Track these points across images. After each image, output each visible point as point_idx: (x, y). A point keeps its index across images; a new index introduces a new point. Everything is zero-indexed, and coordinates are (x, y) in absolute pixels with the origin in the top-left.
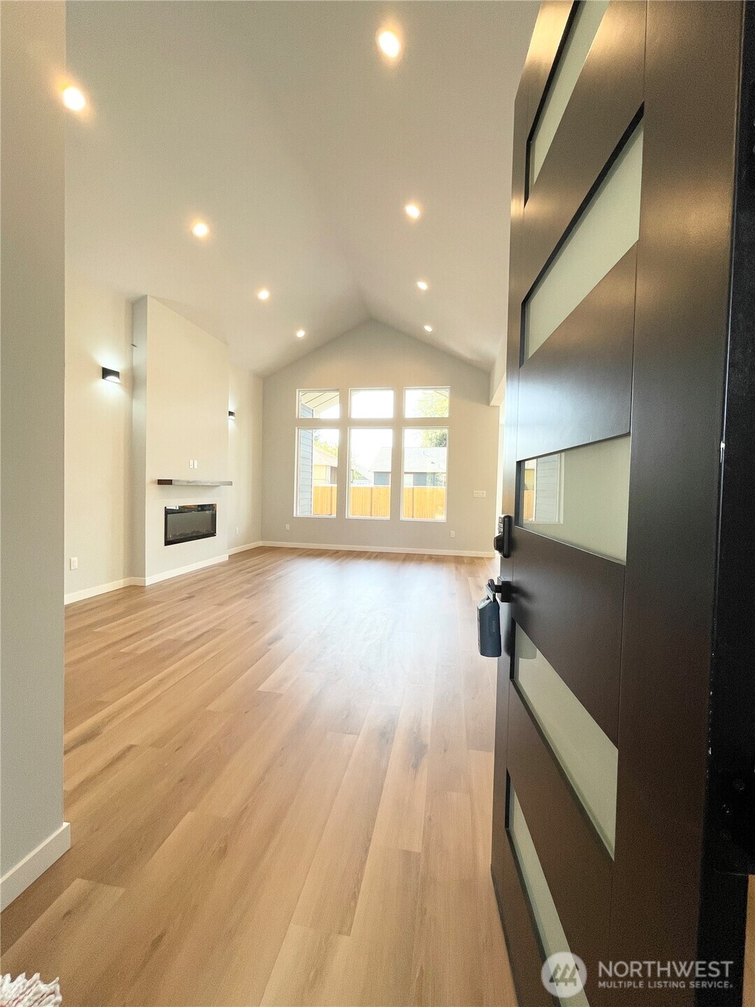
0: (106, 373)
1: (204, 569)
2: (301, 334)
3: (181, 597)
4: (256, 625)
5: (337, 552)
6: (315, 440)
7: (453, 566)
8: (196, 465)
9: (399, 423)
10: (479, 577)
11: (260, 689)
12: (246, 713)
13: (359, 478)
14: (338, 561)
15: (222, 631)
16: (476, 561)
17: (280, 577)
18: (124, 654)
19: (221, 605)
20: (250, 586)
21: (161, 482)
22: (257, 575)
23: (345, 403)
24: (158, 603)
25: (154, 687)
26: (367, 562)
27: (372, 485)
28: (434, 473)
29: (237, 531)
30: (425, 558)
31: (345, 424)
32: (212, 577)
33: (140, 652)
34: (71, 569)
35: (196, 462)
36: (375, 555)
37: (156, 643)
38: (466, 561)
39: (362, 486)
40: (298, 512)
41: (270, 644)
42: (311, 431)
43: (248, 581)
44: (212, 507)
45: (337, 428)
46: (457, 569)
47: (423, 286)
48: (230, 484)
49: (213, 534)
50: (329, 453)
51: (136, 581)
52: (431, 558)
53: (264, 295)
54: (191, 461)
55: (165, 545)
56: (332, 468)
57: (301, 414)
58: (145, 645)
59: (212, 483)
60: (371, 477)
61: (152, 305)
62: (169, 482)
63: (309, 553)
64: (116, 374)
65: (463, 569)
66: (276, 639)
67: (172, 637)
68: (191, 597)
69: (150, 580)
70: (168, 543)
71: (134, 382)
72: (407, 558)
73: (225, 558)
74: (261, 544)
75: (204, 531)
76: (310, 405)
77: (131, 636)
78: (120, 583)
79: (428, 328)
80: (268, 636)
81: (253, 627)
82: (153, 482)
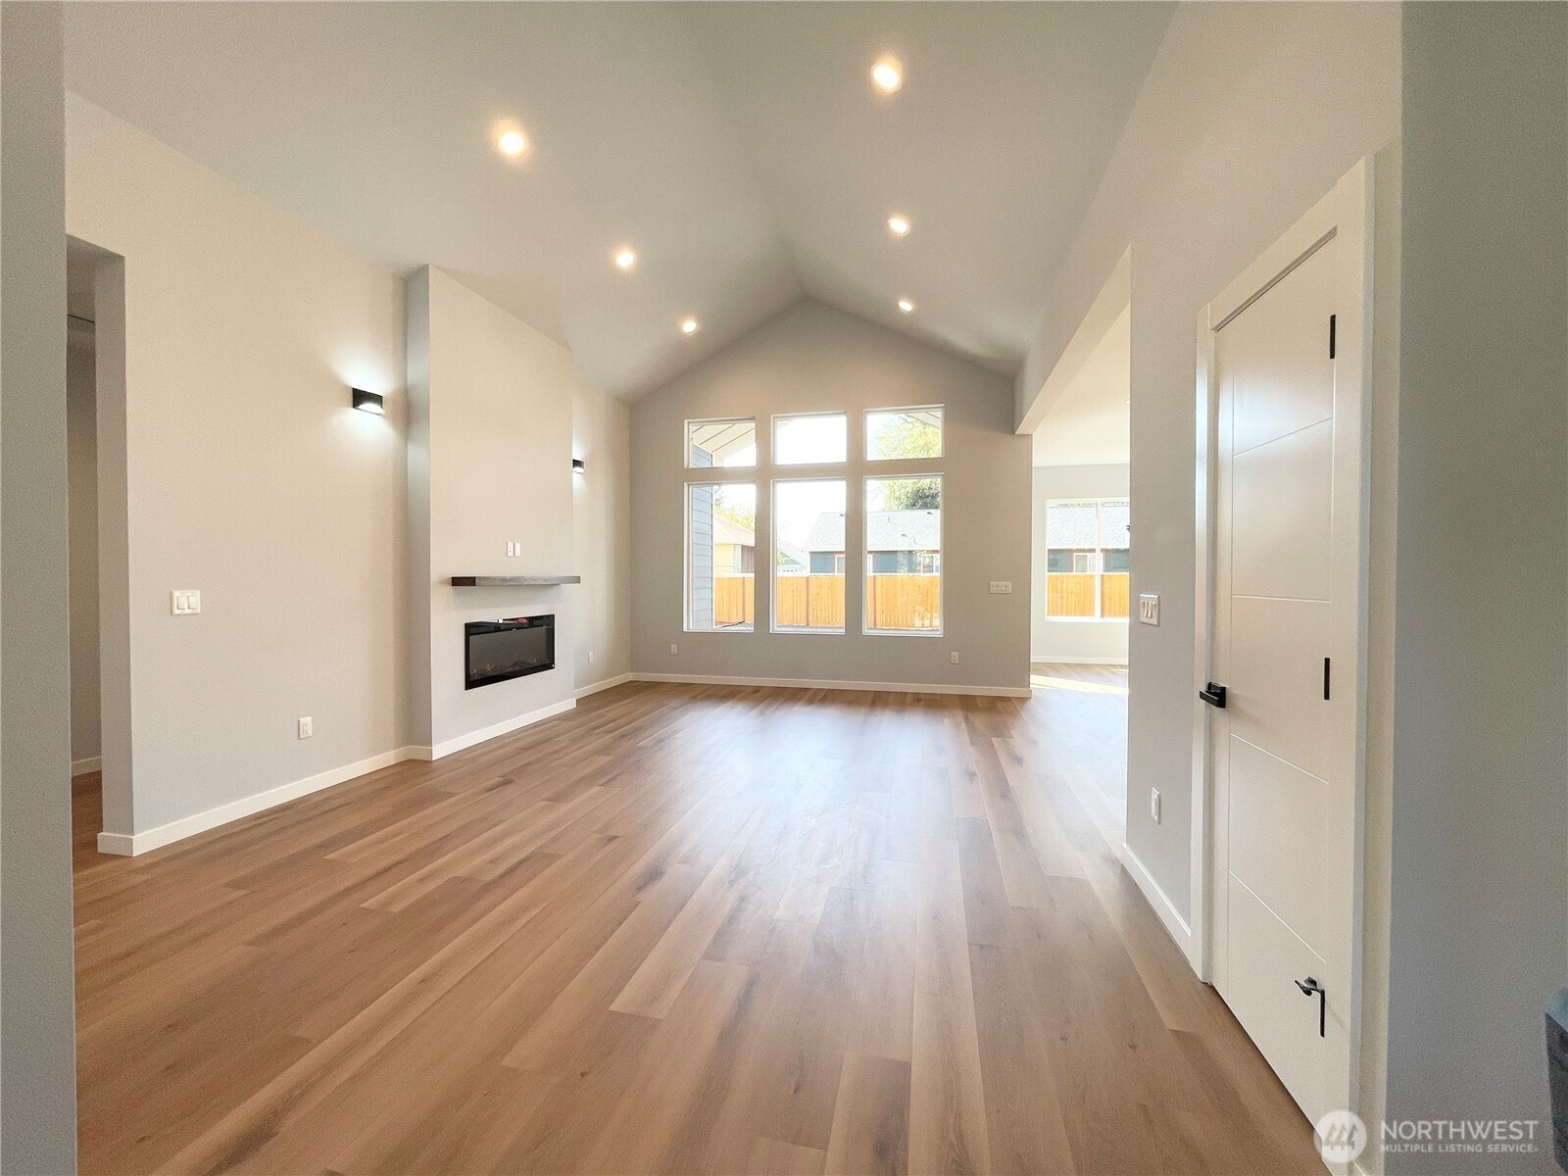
0: (359, 397)
1: (535, 725)
2: (690, 326)
3: (486, 785)
4: (616, 843)
5: (757, 690)
6: (716, 505)
7: (959, 714)
8: (518, 550)
9: (857, 470)
10: (1012, 737)
11: (614, 1007)
12: (582, 1074)
13: (787, 563)
14: (760, 707)
15: (553, 858)
16: (999, 704)
17: (661, 741)
18: (369, 911)
19: (556, 799)
20: (609, 758)
21: (457, 582)
22: (623, 736)
23: (765, 440)
24: (449, 795)
25: (412, 996)
26: (809, 709)
27: (807, 573)
28: (910, 552)
29: (591, 658)
30: (909, 699)
31: (766, 475)
32: (545, 741)
33: (396, 909)
34: (299, 738)
35: (518, 545)
36: (822, 695)
37: (431, 886)
38: (980, 705)
39: (790, 574)
40: (691, 624)
41: (639, 889)
42: (708, 489)
43: (605, 750)
44: (548, 621)
45: (753, 482)
46: (967, 719)
47: (899, 226)
48: (577, 580)
49: (548, 665)
50: (739, 525)
51: (416, 752)
52: (919, 700)
53: (625, 259)
54: (510, 545)
55: (466, 689)
56: (743, 547)
57: (691, 461)
58: (408, 890)
59: (546, 580)
60: (806, 560)
61: (436, 283)
62: (470, 581)
63: (708, 692)
64: (377, 399)
65: (979, 720)
66: (654, 874)
67: (460, 872)
68: (506, 782)
69: (440, 750)
70: (471, 683)
71: (409, 413)
72: (877, 701)
73: (570, 704)
74: (630, 677)
75: (534, 662)
76: (708, 448)
77: (386, 871)
78: (387, 758)
79: (906, 306)
80: (639, 867)
81: (610, 847)
82: (443, 582)
